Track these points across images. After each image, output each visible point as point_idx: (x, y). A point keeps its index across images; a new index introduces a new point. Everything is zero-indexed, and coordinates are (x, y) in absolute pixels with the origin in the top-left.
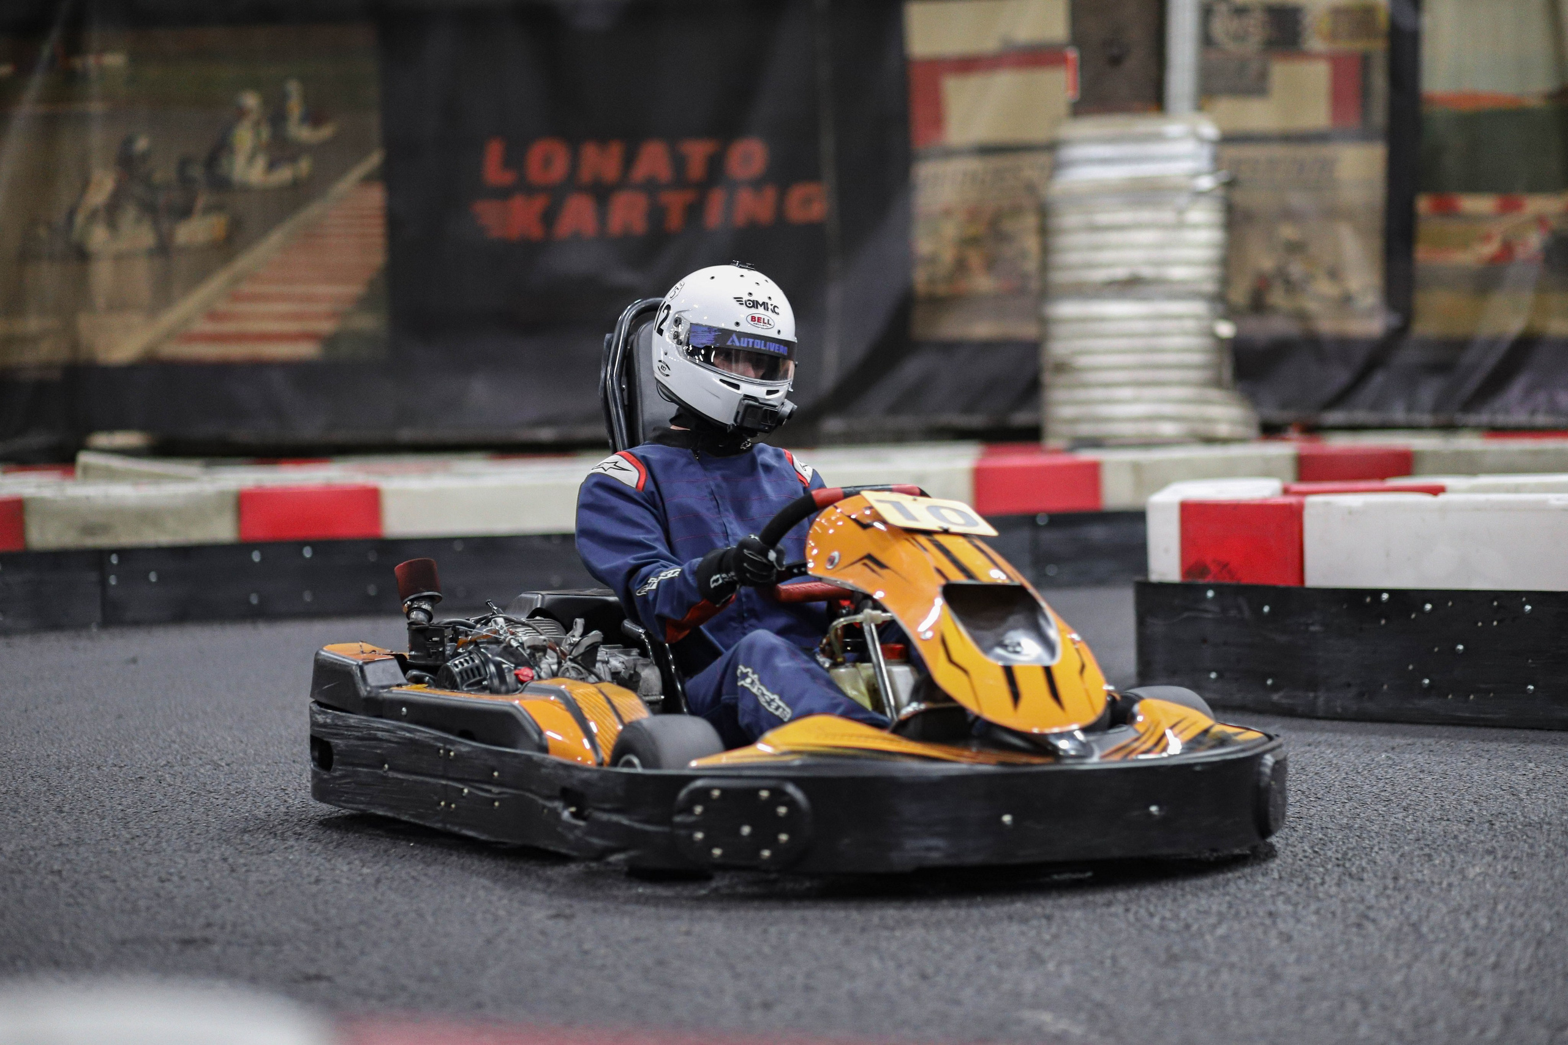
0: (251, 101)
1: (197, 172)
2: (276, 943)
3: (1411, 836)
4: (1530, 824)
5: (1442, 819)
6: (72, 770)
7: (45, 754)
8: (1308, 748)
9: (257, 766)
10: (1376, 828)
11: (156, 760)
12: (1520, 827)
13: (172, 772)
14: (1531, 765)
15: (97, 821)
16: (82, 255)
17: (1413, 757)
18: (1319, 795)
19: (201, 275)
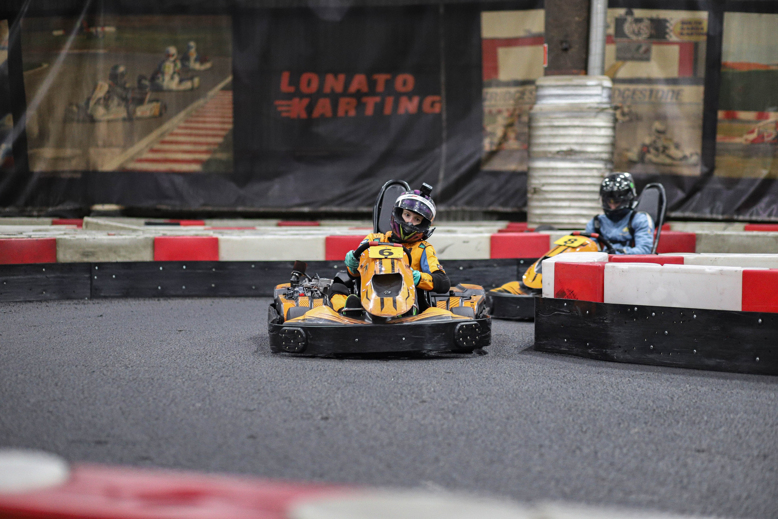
0: (173, 50)
1: (146, 83)
2: (134, 444)
3: (617, 415)
4: (670, 412)
5: (635, 408)
6: (65, 367)
7: (55, 359)
8: (597, 375)
9: (144, 368)
10: (604, 411)
11: (102, 364)
12: (665, 412)
13: (107, 369)
14: (687, 386)
15: (71, 390)
16: (92, 120)
17: (639, 380)
18: (590, 396)
19: (147, 131)
